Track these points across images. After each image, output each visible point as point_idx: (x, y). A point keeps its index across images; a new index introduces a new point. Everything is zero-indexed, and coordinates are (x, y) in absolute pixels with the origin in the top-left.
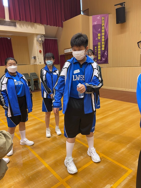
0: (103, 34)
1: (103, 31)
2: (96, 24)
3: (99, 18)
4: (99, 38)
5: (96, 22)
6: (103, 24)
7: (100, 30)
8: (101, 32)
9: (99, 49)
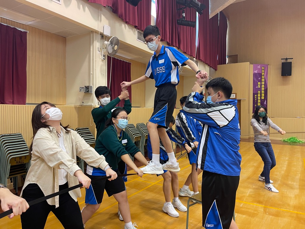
0: (263, 83)
1: (263, 80)
2: (256, 72)
3: (259, 68)
4: (259, 86)
5: (257, 71)
6: (263, 74)
7: (260, 79)
8: (261, 81)
9: (259, 98)
